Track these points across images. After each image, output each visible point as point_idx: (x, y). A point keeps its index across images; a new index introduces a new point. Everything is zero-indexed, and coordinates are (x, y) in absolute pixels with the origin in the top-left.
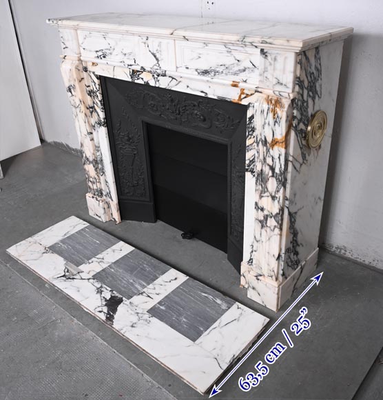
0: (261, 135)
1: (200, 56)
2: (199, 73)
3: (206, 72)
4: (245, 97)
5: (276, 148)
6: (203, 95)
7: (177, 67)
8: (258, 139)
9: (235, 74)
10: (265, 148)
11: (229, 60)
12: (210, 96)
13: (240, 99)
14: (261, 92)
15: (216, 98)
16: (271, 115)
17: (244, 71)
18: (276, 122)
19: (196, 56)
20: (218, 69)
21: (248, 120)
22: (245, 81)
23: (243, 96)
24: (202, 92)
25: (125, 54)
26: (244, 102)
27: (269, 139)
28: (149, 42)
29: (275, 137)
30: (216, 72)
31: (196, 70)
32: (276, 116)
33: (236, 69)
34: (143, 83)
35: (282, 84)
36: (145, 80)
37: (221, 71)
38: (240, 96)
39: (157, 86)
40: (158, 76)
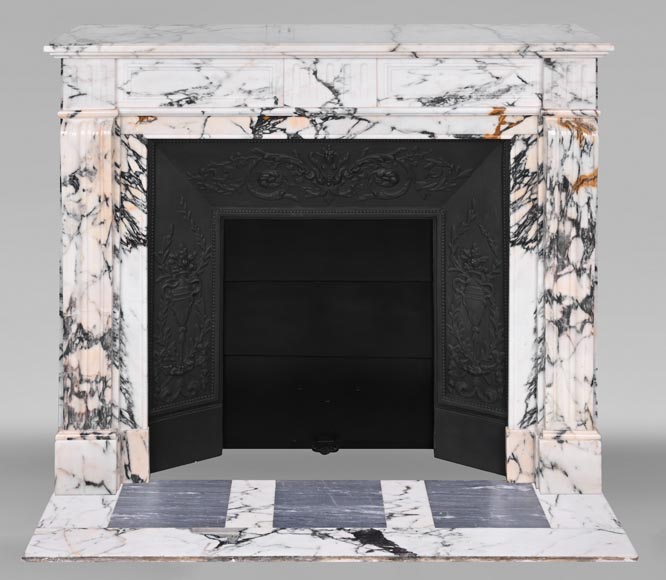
0: (558, 176)
1: (426, 78)
2: (424, 104)
3: (439, 101)
4: (508, 128)
5: (582, 189)
6: (426, 137)
7: (378, 100)
8: (554, 183)
9: (494, 96)
10: (564, 194)
11: (479, 79)
12: (439, 137)
13: (498, 132)
14: (552, 115)
15: (452, 137)
16: (576, 143)
17: (508, 90)
18: (583, 151)
19: (416, 78)
20: (461, 94)
21: (512, 161)
22: (513, 105)
23: (503, 127)
24: (424, 132)
25: (250, 92)
26: (506, 136)
27: (572, 179)
28: (319, 67)
29: (582, 173)
30: (457, 98)
31: (419, 100)
32: (583, 143)
33: (493, 89)
34: (284, 136)
35: (580, 100)
36: (291, 130)
37: (467, 95)
38: (498, 128)
39: (320, 137)
40: (326, 119)
